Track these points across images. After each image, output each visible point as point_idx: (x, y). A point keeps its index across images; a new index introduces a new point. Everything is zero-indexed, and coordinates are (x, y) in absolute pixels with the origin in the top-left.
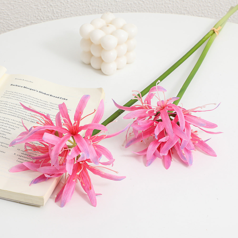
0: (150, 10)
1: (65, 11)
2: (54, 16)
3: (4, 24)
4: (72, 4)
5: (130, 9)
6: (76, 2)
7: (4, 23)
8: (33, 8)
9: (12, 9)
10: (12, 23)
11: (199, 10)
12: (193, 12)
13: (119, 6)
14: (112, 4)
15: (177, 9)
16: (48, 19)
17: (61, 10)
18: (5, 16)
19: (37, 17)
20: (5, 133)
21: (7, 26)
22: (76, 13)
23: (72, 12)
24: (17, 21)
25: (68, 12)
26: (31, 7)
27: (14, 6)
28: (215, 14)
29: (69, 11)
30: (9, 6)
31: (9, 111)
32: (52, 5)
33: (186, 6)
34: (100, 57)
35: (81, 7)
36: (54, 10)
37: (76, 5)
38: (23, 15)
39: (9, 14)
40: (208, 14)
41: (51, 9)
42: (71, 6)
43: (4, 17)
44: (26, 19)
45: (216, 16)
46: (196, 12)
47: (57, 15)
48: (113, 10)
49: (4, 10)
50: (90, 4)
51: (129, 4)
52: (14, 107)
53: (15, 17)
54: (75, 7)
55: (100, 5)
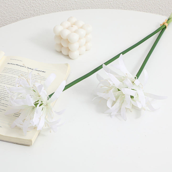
0: (99, 6)
1: (42, 9)
2: (35, 13)
4: (47, 5)
5: (85, 6)
6: (49, 3)
7: (2, 19)
8: (21, 8)
9: (7, 10)
10: (7, 18)
11: (131, 5)
12: (127, 6)
13: (78, 5)
14: (73, 3)
15: (117, 4)
16: (31, 15)
17: (39, 9)
18: (2, 14)
19: (23, 14)
20: (5, 97)
21: (4, 21)
22: (49, 10)
23: (47, 10)
24: (11, 17)
25: (44, 10)
26: (19, 8)
27: (8, 7)
28: (142, 7)
29: (45, 9)
30: (5, 8)
31: (7, 82)
32: (33, 6)
33: (122, 3)
35: (52, 6)
36: (35, 9)
38: (15, 13)
39: (5, 13)
40: (138, 7)
41: (33, 8)
42: (46, 6)
43: (2, 15)
44: (16, 16)
45: (143, 8)
46: (129, 6)
47: (37, 12)
48: (74, 7)
49: (1, 10)
50: (59, 4)
51: (84, 3)
52: (10, 79)
53: (9, 15)
54: (48, 6)
55: (65, 5)
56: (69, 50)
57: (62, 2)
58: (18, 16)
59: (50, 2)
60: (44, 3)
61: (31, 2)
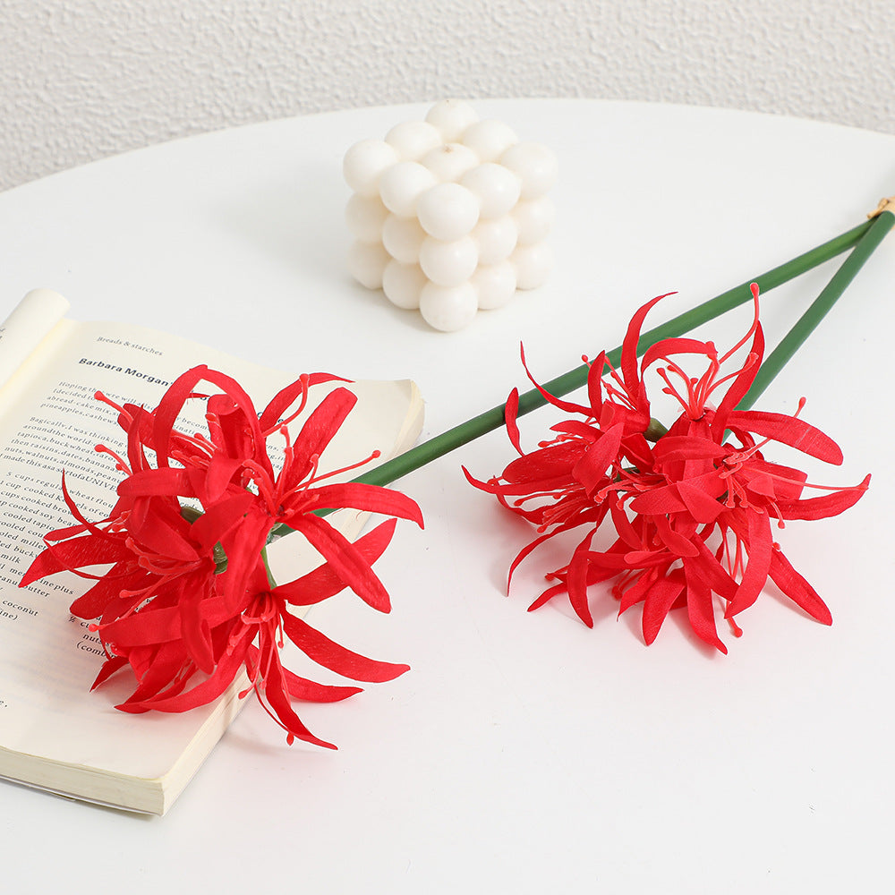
0: (629, 89)
1: (310, 87)
2: (270, 105)
3: (88, 131)
4: (338, 63)
5: (552, 85)
6: (351, 55)
7: (88, 126)
8: (194, 75)
9: (115, 78)
10: (116, 127)
11: (812, 93)
12: (791, 99)
13: (513, 73)
14: (484, 65)
15: (731, 86)
16: (248, 114)
17: (296, 85)
18: (90, 101)
19: (207, 108)
21: (99, 138)
22: (353, 95)
23: (339, 92)
24: (136, 122)
25: (324, 90)
26: (187, 71)
27: (125, 64)
28: (873, 108)
29: (327, 88)
30: (108, 66)
32: (264, 64)
33: (762, 77)
34: (417, 267)
35: (370, 75)
36: (272, 85)
37: (351, 65)
38: (158, 100)
39: (106, 94)
40: (847, 109)
41: (262, 78)
42: (334, 69)
43: (87, 105)
44: (167, 115)
45: (876, 117)
46: (800, 97)
47: (283, 103)
48: (489, 88)
49: (86, 80)
50: (406, 64)
51: (549, 63)
53: (130, 108)
54: (348, 75)
55: (441, 69)
56: (425, 280)
57: (422, 52)
58: (178, 120)
59: (357, 48)
60: (322, 53)
61: (250, 46)
